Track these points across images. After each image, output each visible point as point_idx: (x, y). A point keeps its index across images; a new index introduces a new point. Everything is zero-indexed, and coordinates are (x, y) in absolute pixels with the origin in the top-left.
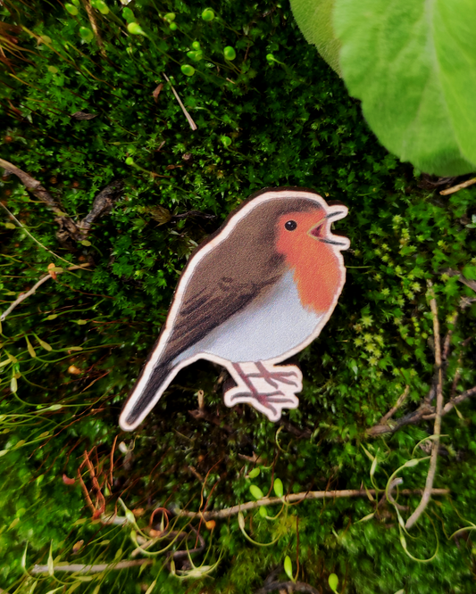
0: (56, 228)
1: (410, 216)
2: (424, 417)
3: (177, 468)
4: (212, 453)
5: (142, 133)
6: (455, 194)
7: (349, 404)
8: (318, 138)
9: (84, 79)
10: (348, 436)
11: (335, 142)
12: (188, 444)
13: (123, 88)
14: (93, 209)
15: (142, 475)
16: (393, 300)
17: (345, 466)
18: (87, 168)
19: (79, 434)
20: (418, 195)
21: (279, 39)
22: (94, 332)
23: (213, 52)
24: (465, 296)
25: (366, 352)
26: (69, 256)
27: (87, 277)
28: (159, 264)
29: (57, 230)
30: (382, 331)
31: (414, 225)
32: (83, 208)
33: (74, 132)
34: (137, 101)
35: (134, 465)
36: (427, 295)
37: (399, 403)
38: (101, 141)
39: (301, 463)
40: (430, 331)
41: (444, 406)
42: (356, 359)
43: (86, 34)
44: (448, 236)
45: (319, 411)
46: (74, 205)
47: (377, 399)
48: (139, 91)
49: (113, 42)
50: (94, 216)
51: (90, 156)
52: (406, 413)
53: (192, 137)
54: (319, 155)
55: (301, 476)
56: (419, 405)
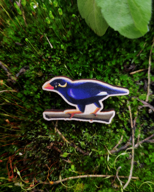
0: (7, 78)
1: (120, 80)
3: (41, 165)
4: (54, 159)
6: (135, 74)
7: (102, 142)
10: (102, 154)
11: (96, 57)
12: (46, 156)
15: (29, 168)
16: (116, 106)
17: (101, 165)
20: (123, 74)
24: (140, 105)
31: (122, 82)
33: (16, 49)
36: (127, 104)
37: (119, 143)
39: (85, 164)
40: (129, 117)
41: (135, 145)
44: (133, 87)
47: (112, 140)
50: (19, 74)
52: (122, 146)
53: (52, 51)
54: (91, 60)
55: (85, 169)
56: (126, 143)
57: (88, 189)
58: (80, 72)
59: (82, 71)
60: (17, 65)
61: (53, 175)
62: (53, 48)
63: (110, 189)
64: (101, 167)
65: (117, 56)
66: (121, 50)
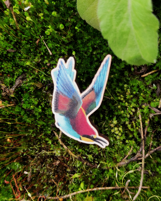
0: (1, 91)
1: (130, 85)
2: (139, 159)
3: (47, 180)
4: (61, 174)
5: (32, 56)
6: (146, 76)
7: (111, 154)
8: (96, 57)
9: (12, 38)
10: (111, 166)
12: (51, 171)
13: (25, 40)
14: (15, 84)
15: (34, 184)
16: (125, 115)
17: (110, 178)
18: (13, 69)
19: (11, 169)
20: (133, 77)
21: (81, 22)
22: (16, 129)
23: (57, 27)
24: (151, 113)
25: (116, 134)
26: (7, 101)
27: (13, 109)
28: (39, 104)
29: (2, 92)
30: (121, 126)
31: (132, 88)
32: (12, 84)
33: (8, 56)
34: (30, 45)
35: (31, 180)
36: (138, 113)
37: (129, 154)
38: (18, 60)
39: (93, 177)
40: (139, 126)
42: (112, 137)
43: (12, 21)
44: (145, 92)
45: (100, 157)
46: (8, 83)
47: (121, 152)
48: (31, 42)
49: (22, 24)
50: (15, 86)
51: (14, 65)
52: (131, 157)
53: (51, 57)
54: (96, 63)
55: (94, 182)
56: (136, 154)
63: (120, 200)
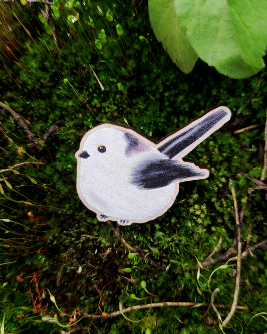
0: (27, 141)
1: (218, 143)
3: (87, 288)
4: (108, 277)
6: (242, 133)
7: (187, 249)
8: (169, 101)
10: (187, 268)
11: (178, 104)
12: (94, 271)
14: (48, 132)
15: (67, 292)
16: (211, 187)
17: (185, 288)
18: (47, 112)
19: (32, 264)
20: (222, 133)
24: (251, 186)
25: (196, 215)
27: (42, 169)
30: (205, 204)
31: (221, 148)
32: (43, 132)
33: (42, 92)
35: (62, 286)
36: (230, 185)
37: (216, 249)
38: (55, 99)
39: (159, 285)
40: (232, 207)
41: (242, 253)
42: (190, 220)
44: (240, 155)
45: (170, 253)
47: (204, 245)
50: (48, 135)
51: (49, 105)
52: (220, 255)
53: (102, 96)
54: (169, 109)
55: (160, 293)
56: (228, 249)
57: (165, 327)
58: (151, 130)
59: (154, 128)
60: (44, 118)
61: (106, 303)
62: (105, 91)
63: (201, 326)
64: (186, 290)
65: (212, 102)
66: (219, 92)
